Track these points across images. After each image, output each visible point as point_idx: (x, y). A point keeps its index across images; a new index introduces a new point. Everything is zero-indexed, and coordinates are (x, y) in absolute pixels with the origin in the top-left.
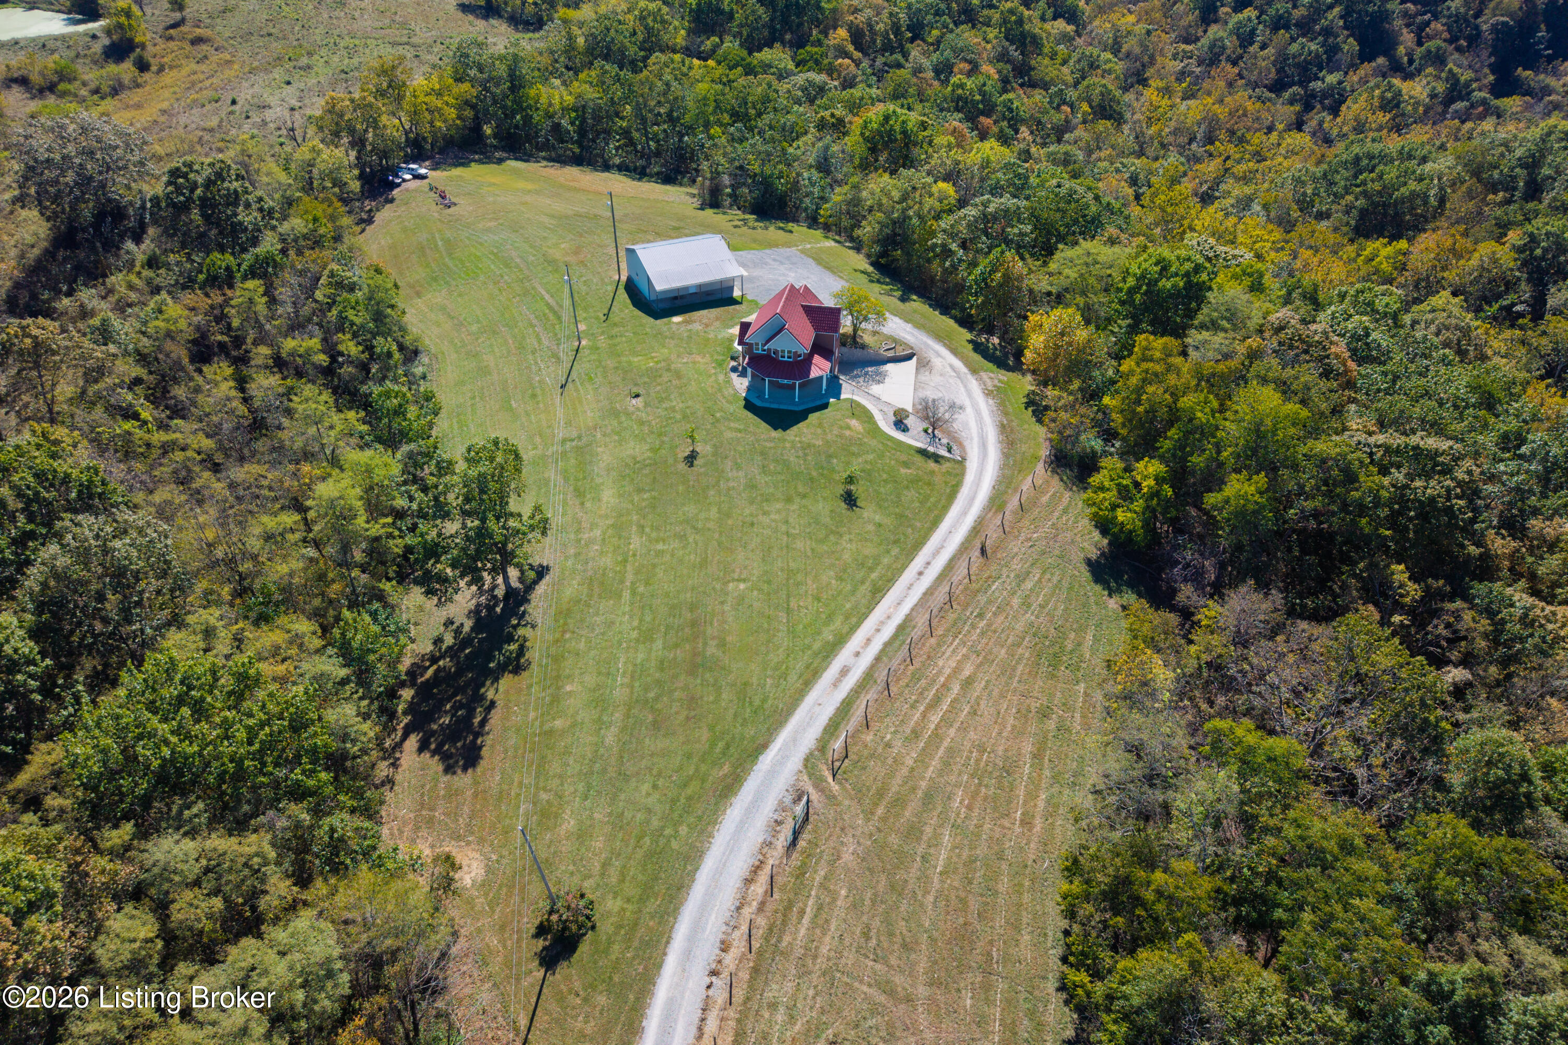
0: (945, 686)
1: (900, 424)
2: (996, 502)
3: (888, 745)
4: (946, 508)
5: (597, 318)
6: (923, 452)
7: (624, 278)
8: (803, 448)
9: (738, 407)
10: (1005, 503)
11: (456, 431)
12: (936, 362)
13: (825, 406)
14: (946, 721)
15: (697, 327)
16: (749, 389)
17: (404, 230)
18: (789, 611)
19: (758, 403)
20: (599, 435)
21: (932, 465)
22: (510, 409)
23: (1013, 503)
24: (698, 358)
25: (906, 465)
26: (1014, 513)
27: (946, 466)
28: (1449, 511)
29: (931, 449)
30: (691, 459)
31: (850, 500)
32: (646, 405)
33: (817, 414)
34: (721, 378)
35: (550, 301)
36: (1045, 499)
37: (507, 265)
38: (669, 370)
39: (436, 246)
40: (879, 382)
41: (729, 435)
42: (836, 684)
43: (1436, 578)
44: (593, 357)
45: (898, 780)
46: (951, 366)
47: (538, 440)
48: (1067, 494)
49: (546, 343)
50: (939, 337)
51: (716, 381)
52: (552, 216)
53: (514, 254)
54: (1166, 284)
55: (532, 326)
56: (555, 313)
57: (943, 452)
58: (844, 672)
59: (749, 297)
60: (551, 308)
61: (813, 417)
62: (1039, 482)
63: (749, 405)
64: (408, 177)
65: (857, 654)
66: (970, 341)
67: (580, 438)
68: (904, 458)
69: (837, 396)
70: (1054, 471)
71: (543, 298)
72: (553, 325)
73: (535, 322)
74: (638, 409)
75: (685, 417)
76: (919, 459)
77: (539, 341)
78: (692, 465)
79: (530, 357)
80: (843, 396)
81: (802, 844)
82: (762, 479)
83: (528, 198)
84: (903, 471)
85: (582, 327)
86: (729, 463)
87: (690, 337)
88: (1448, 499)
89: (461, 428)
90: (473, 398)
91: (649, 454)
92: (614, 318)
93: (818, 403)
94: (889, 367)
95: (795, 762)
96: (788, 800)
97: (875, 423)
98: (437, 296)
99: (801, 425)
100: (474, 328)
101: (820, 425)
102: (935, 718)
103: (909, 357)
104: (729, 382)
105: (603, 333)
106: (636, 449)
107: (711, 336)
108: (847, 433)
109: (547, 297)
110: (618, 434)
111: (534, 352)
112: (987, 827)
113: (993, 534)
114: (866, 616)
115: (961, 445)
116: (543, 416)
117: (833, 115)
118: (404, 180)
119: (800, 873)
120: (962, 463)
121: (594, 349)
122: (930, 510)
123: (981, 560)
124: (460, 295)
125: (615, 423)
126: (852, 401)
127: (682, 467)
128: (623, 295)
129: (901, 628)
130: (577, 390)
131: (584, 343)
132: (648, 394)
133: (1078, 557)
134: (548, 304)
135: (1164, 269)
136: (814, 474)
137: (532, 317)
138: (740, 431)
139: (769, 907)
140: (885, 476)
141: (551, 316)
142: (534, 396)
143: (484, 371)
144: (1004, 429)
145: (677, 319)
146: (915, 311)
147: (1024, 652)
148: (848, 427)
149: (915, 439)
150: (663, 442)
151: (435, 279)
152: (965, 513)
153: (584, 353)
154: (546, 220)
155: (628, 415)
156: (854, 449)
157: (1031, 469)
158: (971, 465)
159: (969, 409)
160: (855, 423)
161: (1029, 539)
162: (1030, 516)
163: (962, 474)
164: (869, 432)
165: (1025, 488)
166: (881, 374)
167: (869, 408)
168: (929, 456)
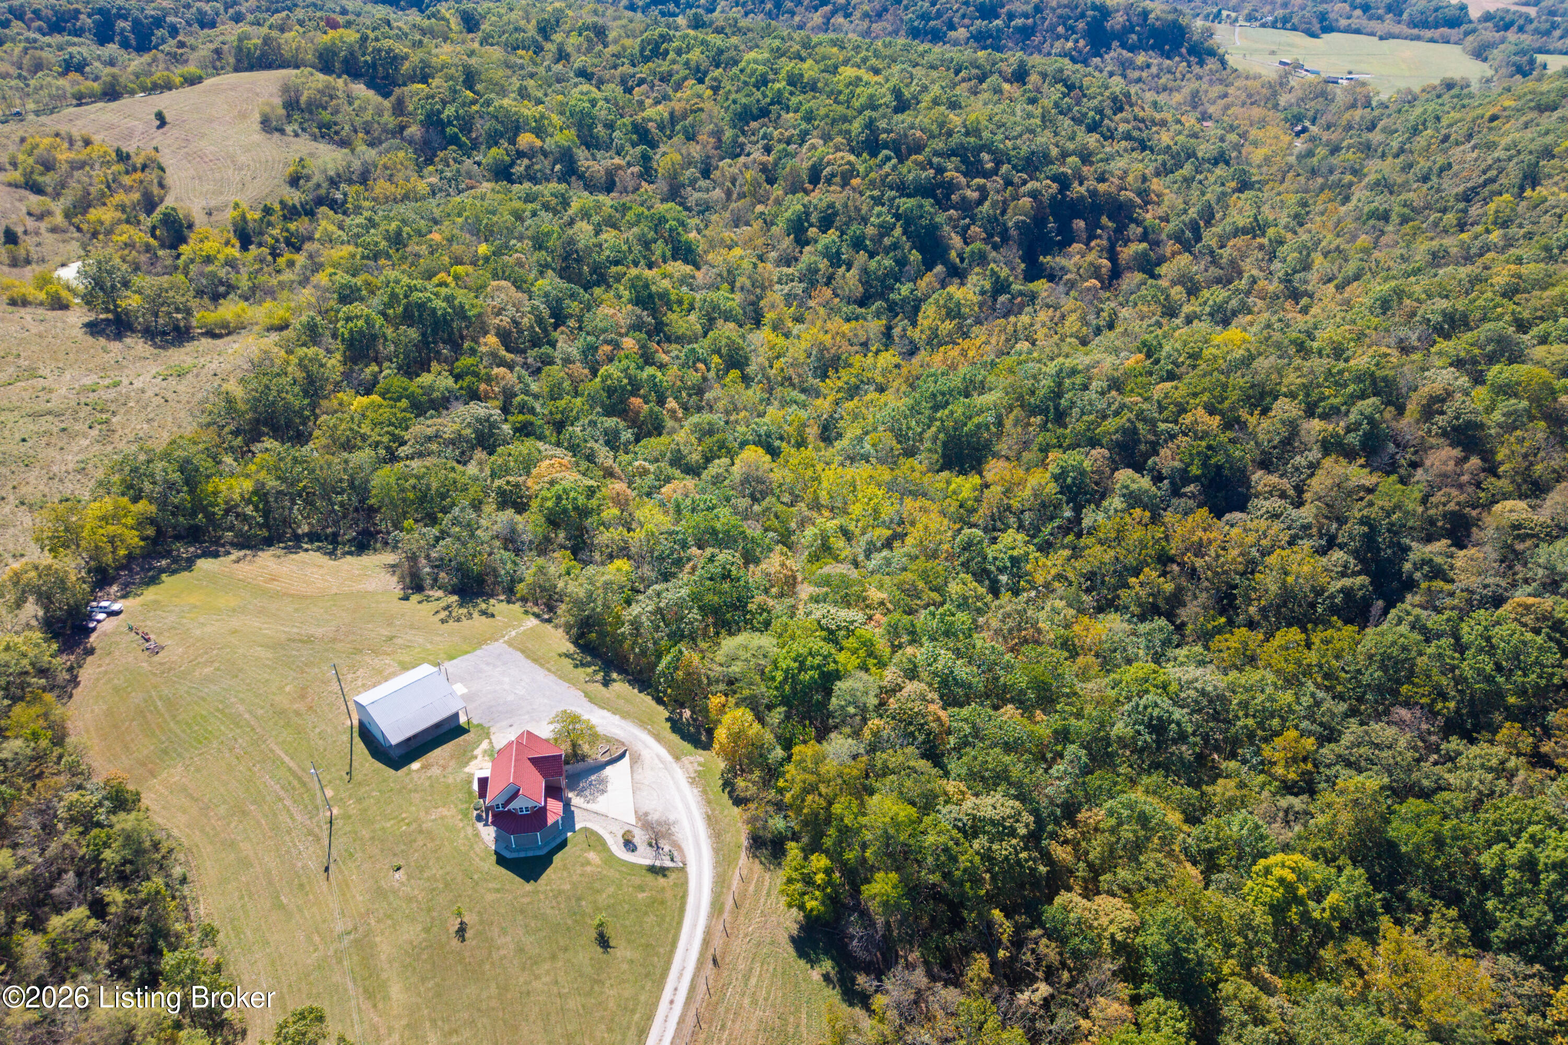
1: (629, 845)
2: (717, 907)
4: (680, 923)
5: (341, 779)
6: (652, 870)
7: (356, 723)
8: (555, 897)
9: (490, 865)
10: (723, 904)
11: (234, 941)
12: (646, 754)
13: (563, 844)
15: (435, 771)
16: (497, 840)
17: (116, 690)
19: (508, 855)
20: (373, 922)
21: (661, 881)
22: (282, 907)
23: (729, 903)
24: (445, 812)
25: (641, 888)
26: (732, 912)
27: (673, 876)
28: (1018, 862)
29: (658, 863)
30: (462, 931)
31: (603, 942)
32: (410, 877)
33: (560, 855)
34: (470, 831)
35: (292, 764)
36: (752, 888)
37: (237, 725)
38: (421, 832)
39: (156, 707)
40: (603, 791)
41: (490, 897)
43: (1020, 914)
44: (348, 828)
46: (658, 756)
47: (316, 938)
48: (767, 876)
49: (299, 818)
50: (643, 722)
51: (466, 837)
52: (267, 646)
53: (241, 708)
54: (805, 677)
55: (281, 799)
56: (300, 779)
57: (668, 863)
59: (475, 721)
60: (294, 773)
61: (557, 859)
62: (745, 872)
63: (501, 861)
64: (101, 616)
66: (668, 720)
67: (356, 929)
68: (637, 881)
69: (572, 828)
70: (755, 856)
71: (283, 763)
72: (301, 795)
73: (282, 793)
74: (402, 884)
75: (447, 885)
76: (650, 877)
77: (292, 817)
78: (463, 940)
79: (287, 838)
80: (577, 827)
82: (528, 940)
83: (235, 623)
84: (641, 896)
85: (329, 793)
86: (496, 930)
87: (432, 786)
88: (1017, 854)
89: (237, 936)
90: (242, 897)
91: (424, 935)
92: (358, 776)
93: (558, 841)
94: (609, 771)
97: (609, 850)
98: (175, 774)
99: (549, 871)
100: (222, 810)
101: (565, 868)
103: (622, 756)
104: (477, 835)
105: (350, 797)
106: (411, 932)
107: (450, 780)
108: (588, 869)
109: (287, 759)
110: (389, 917)
111: (289, 832)
113: (718, 942)
115: (680, 849)
116: (314, 909)
117: (508, 483)
118: (99, 621)
120: (683, 870)
121: (347, 817)
122: (668, 931)
123: (715, 971)
124: (198, 770)
125: (385, 904)
126: (586, 829)
127: (455, 942)
128: (360, 746)
130: (341, 872)
131: (335, 811)
132: (409, 865)
133: (784, 939)
134: (290, 769)
135: (802, 663)
136: (569, 922)
137: (277, 787)
138: (497, 891)
140: (626, 907)
141: (295, 783)
142: (302, 886)
143: (245, 863)
144: (710, 820)
145: (415, 766)
146: (619, 696)
148: (588, 863)
149: (643, 857)
150: (433, 918)
151: (165, 752)
152: (694, 926)
153: (338, 824)
154: (260, 652)
155: (395, 892)
156: (597, 885)
157: (736, 860)
158: (692, 870)
159: (680, 805)
160: (592, 856)
161: (746, 935)
162: (743, 911)
163: (686, 882)
164: (605, 862)
165: (735, 883)
166: (603, 782)
167: (602, 832)
168: (658, 871)
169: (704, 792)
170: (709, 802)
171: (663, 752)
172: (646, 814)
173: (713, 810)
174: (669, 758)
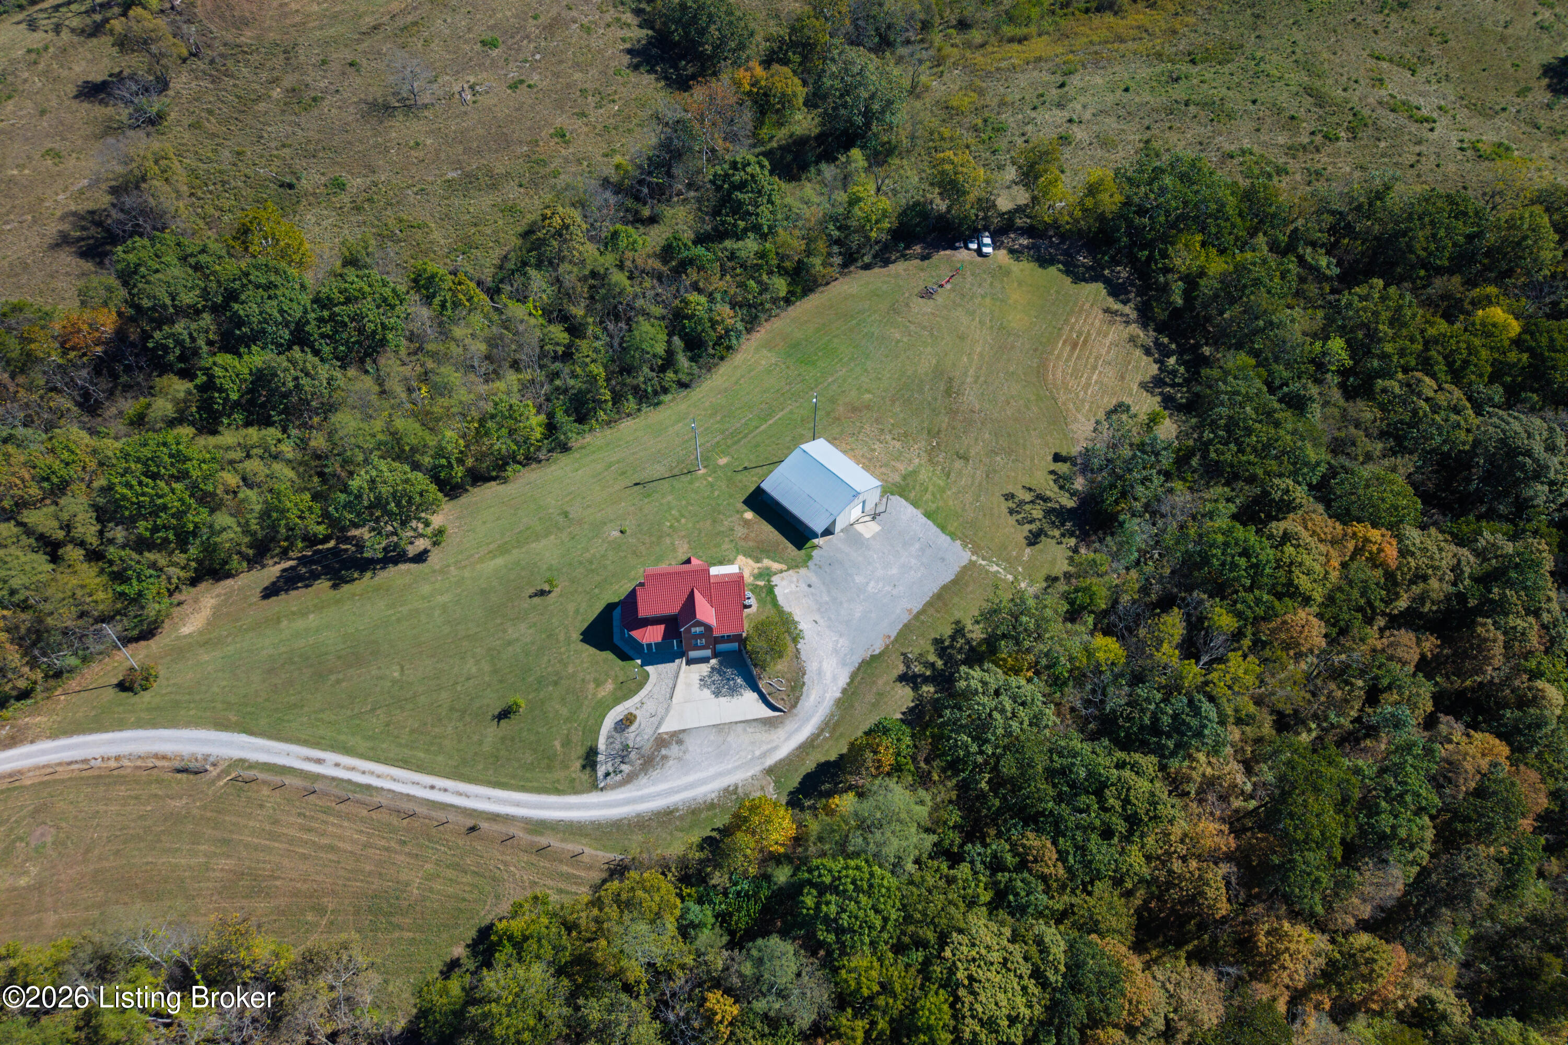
0: (323, 834)
3: (261, 806)
6: (592, 753)
8: (561, 661)
10: (543, 834)
12: (780, 734)
14: (291, 841)
15: (740, 532)
18: (373, 710)
21: (578, 765)
23: (543, 841)
24: (685, 548)
25: (566, 743)
26: (532, 844)
27: (585, 776)
29: (600, 758)
30: (542, 593)
31: (504, 714)
32: (612, 542)
33: (613, 657)
36: (565, 868)
38: (661, 538)
40: (718, 694)
42: (308, 759)
44: (678, 485)
45: (234, 819)
46: (775, 748)
50: (831, 726)
57: (601, 771)
58: (319, 761)
59: (817, 553)
61: (608, 655)
62: (584, 859)
63: (613, 606)
65: (337, 765)
68: (577, 737)
69: (649, 663)
73: (731, 431)
75: (593, 571)
76: (581, 751)
78: (532, 597)
80: (649, 669)
81: (179, 776)
84: (557, 744)
85: (723, 462)
86: (536, 619)
87: (720, 533)
93: (631, 654)
94: (750, 697)
95: (237, 754)
96: (212, 759)
97: (618, 704)
99: (594, 650)
101: (597, 664)
102: (292, 832)
103: (774, 708)
105: (715, 477)
108: (594, 687)
110: (572, 540)
112: (210, 885)
113: (496, 831)
114: (378, 761)
115: (623, 783)
119: (159, 781)
120: (594, 786)
121: (692, 481)
123: (463, 830)
125: (586, 532)
126: (647, 676)
127: (530, 590)
129: (368, 787)
131: (701, 472)
132: (625, 538)
136: (531, 679)
137: (739, 426)
138: (576, 611)
139: (138, 773)
140: (544, 731)
144: (667, 815)
147: (377, 884)
148: (600, 685)
149: (608, 742)
150: (561, 569)
152: (518, 804)
153: (686, 478)
155: (597, 536)
156: (571, 698)
157: (604, 848)
158: (593, 798)
159: (690, 778)
160: (609, 686)
161: (506, 864)
162: (534, 859)
163: (575, 791)
164: (600, 703)
165: (572, 847)
166: (733, 691)
167: (643, 693)
168: (590, 759)
169: (711, 806)
170: (693, 812)
171: (783, 752)
172: (680, 742)
173: (681, 818)
174: (770, 762)
